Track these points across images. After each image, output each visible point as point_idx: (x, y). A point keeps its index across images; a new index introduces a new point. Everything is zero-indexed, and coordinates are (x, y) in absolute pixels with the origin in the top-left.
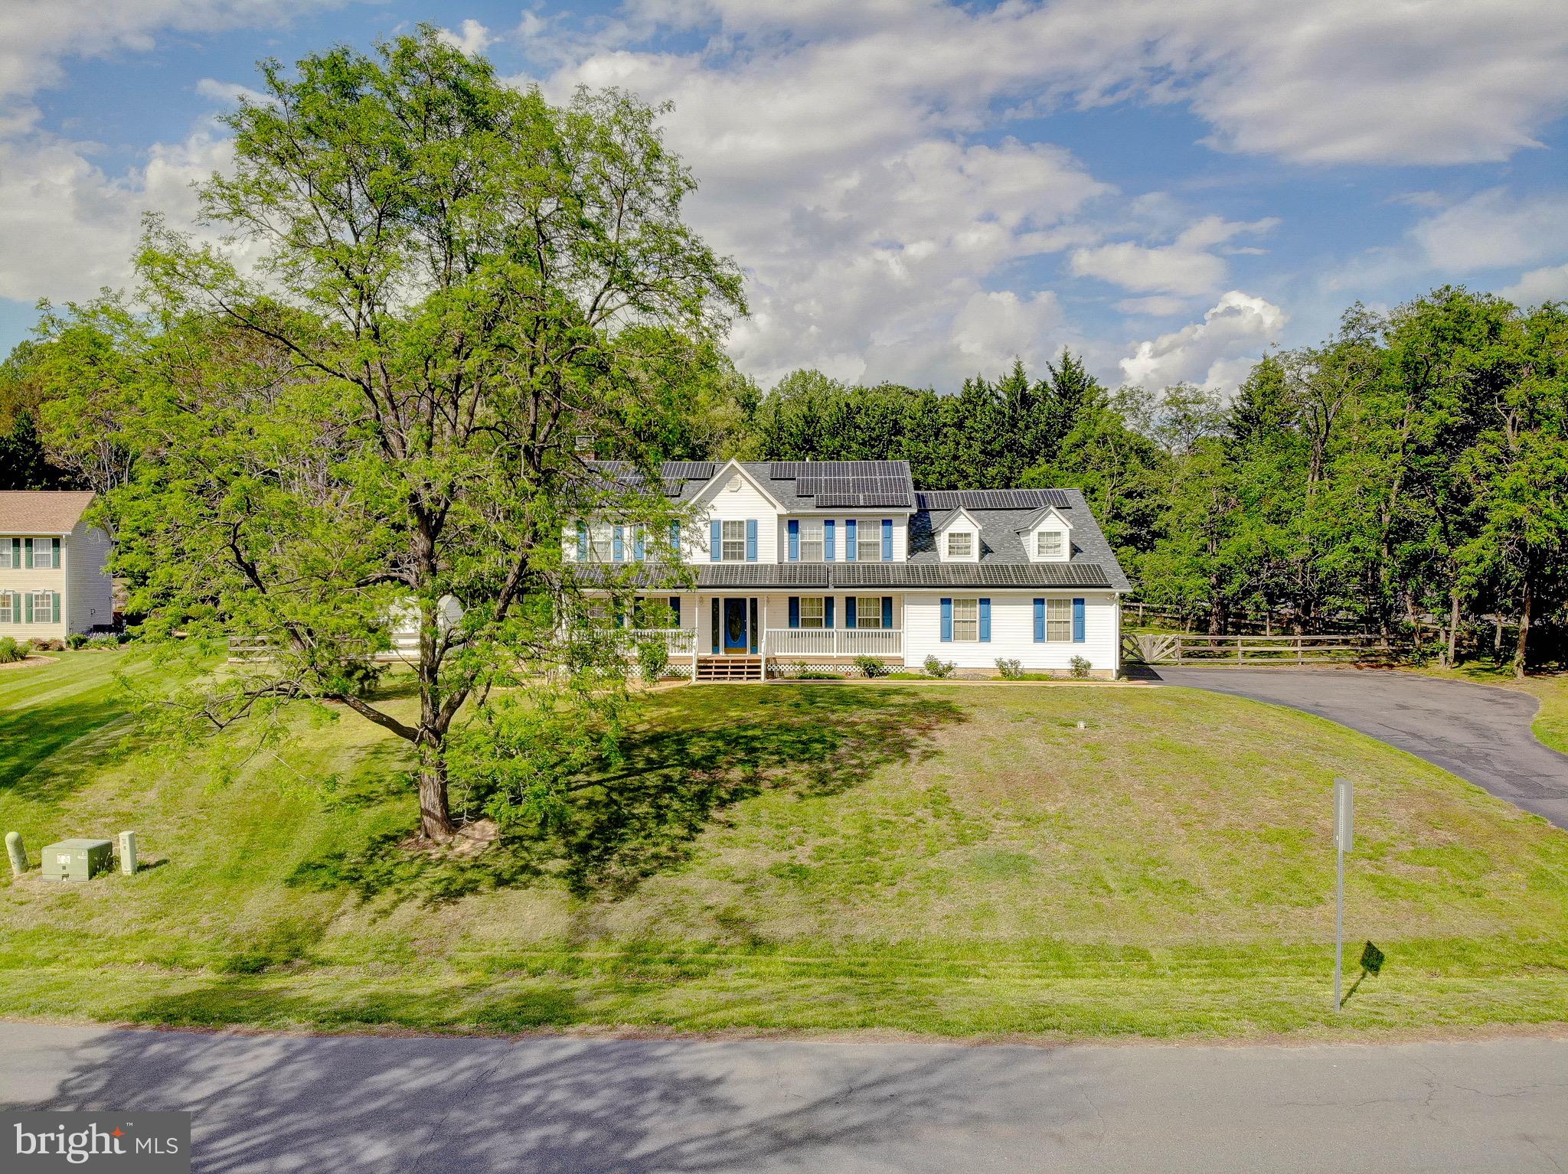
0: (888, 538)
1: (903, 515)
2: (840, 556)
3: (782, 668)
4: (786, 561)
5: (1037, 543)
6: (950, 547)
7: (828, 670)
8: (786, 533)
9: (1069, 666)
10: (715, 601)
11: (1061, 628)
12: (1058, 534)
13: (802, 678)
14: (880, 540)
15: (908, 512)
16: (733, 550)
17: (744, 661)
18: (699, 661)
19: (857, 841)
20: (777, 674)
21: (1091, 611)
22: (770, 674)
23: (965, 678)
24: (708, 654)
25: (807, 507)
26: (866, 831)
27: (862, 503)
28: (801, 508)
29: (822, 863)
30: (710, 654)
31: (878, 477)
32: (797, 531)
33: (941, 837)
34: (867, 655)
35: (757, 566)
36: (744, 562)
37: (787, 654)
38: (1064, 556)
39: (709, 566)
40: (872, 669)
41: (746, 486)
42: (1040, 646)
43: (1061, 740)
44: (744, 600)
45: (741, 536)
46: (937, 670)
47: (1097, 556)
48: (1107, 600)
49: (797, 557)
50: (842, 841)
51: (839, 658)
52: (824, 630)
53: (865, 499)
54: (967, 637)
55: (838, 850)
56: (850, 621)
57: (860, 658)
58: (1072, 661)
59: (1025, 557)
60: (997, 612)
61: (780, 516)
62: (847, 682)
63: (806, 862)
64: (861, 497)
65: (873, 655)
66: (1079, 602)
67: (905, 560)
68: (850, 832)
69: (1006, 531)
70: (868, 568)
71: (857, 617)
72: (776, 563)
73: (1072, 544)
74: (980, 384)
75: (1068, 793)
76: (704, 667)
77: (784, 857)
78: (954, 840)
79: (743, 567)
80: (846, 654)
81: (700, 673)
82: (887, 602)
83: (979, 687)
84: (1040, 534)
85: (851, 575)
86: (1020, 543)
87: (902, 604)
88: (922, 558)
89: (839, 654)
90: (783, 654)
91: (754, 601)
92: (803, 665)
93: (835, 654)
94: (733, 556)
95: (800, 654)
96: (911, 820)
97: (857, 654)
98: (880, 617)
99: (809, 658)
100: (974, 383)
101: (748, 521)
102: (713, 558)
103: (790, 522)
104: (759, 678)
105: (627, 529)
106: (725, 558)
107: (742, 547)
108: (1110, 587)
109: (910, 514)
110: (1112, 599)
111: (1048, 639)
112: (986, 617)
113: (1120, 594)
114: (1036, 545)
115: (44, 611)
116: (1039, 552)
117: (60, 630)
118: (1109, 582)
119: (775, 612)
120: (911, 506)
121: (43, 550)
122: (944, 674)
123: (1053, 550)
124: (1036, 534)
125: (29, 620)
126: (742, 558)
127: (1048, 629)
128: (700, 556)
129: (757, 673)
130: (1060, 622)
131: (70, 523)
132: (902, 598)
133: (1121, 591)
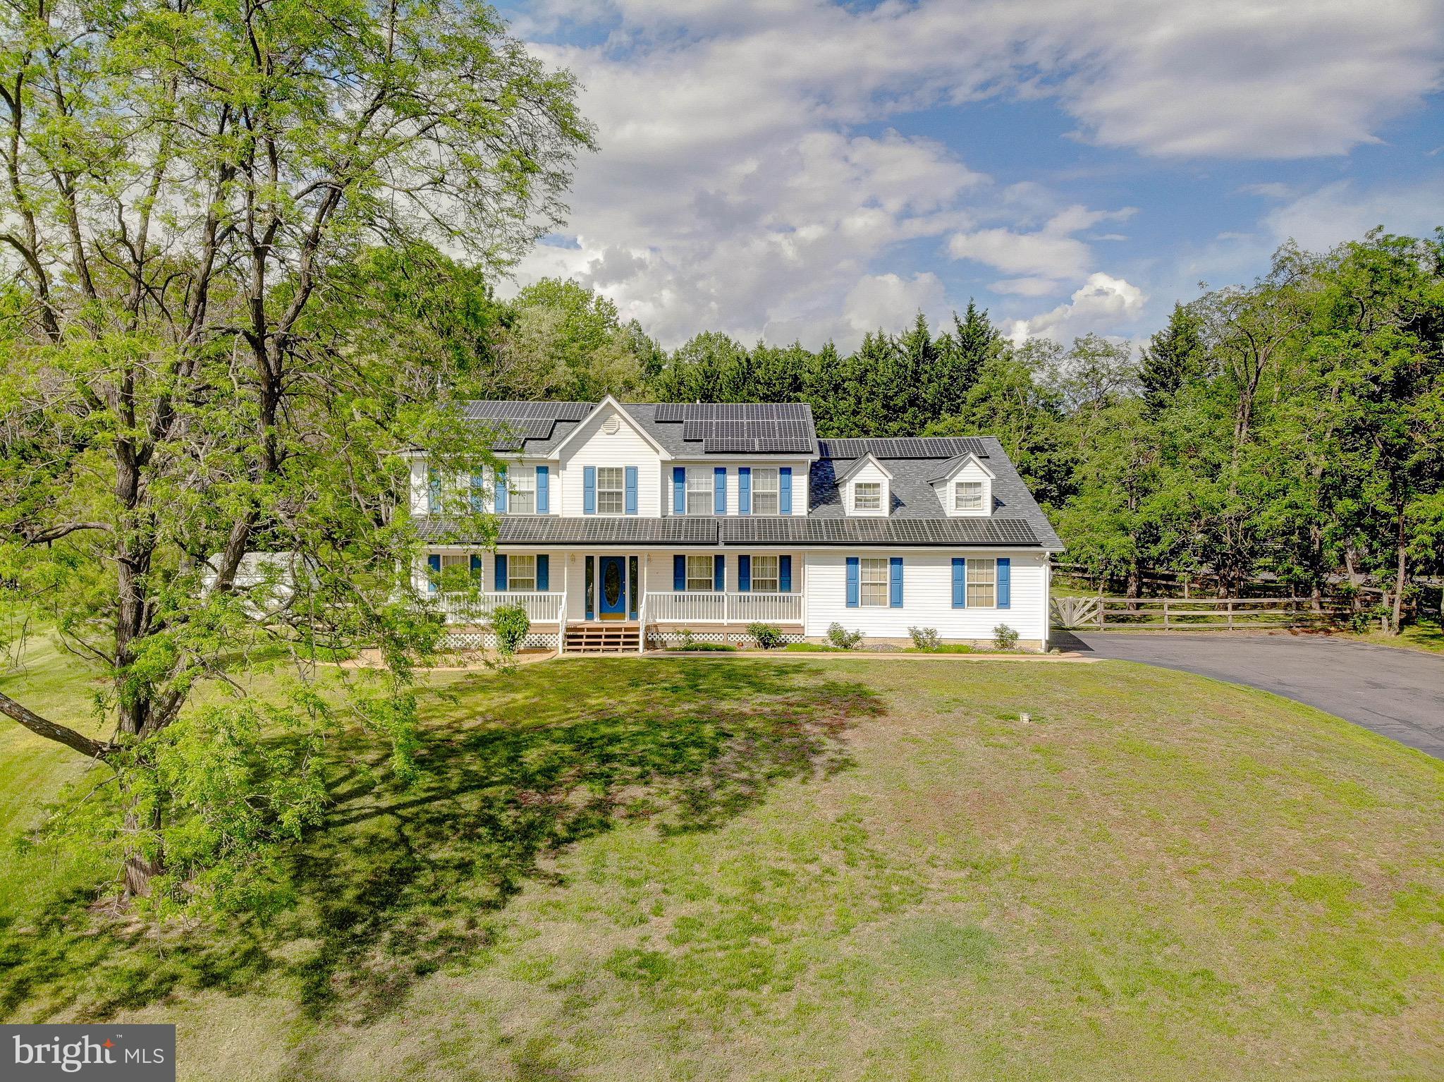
0: (786, 489)
1: (803, 462)
2: (733, 509)
3: (665, 637)
4: (671, 514)
5: (954, 495)
6: (857, 499)
7: (716, 640)
8: (671, 483)
9: (993, 636)
10: (589, 560)
11: (982, 591)
12: (978, 485)
13: (687, 649)
14: (778, 491)
15: (810, 459)
16: (611, 500)
17: (620, 629)
18: (568, 629)
19: (738, 908)
20: (658, 645)
21: (1018, 574)
22: (650, 644)
23: (875, 649)
24: (580, 620)
25: (695, 453)
26: (753, 891)
27: (757, 449)
28: (688, 454)
29: (686, 949)
30: (583, 620)
31: (776, 421)
32: (683, 481)
33: (858, 897)
34: (763, 621)
35: (637, 520)
36: (623, 515)
37: (670, 621)
38: (984, 510)
39: (581, 519)
40: (767, 639)
41: (624, 428)
42: (958, 612)
43: (1003, 740)
44: (623, 558)
45: (619, 484)
46: (843, 641)
47: (1021, 510)
48: (1035, 561)
49: (683, 509)
50: (718, 908)
51: (730, 625)
52: (713, 593)
53: (760, 445)
54: (875, 601)
55: (711, 924)
56: (744, 583)
57: (754, 625)
58: (997, 630)
59: (940, 509)
60: (909, 572)
61: (663, 462)
62: (739, 654)
63: (661, 947)
64: (757, 442)
65: (769, 621)
66: (1004, 562)
67: (805, 513)
68: (731, 892)
69: (918, 482)
70: (763, 522)
71: (752, 579)
72: (659, 516)
73: (993, 497)
74: (881, 337)
75: (1025, 824)
76: (573, 637)
77: (629, 939)
78: (876, 904)
79: (621, 520)
80: (738, 621)
81: (569, 644)
82: (786, 561)
83: (891, 662)
84: (959, 485)
85: (746, 533)
86: (934, 495)
87: (802, 563)
88: (824, 512)
89: (731, 621)
90: (665, 621)
91: (634, 559)
92: (688, 634)
93: (725, 621)
94: (610, 508)
95: (686, 621)
96: (814, 869)
97: (750, 621)
98: (778, 579)
99: (695, 625)
100: (875, 336)
101: (627, 468)
102: (586, 511)
103: (675, 470)
104: (636, 650)
105: (488, 477)
106: (601, 510)
107: (619, 497)
108: (1040, 545)
109: (812, 461)
110: (1041, 559)
111: (969, 605)
112: (898, 579)
113: (1051, 553)
114: (953, 498)
116: (957, 505)
118: (1038, 540)
119: (657, 573)
120: (813, 452)
122: (848, 644)
123: (973, 503)
124: (954, 485)
126: (618, 511)
127: (969, 593)
128: (571, 506)
129: (634, 643)
130: (981, 585)
132: (805, 558)
133: (1052, 549)
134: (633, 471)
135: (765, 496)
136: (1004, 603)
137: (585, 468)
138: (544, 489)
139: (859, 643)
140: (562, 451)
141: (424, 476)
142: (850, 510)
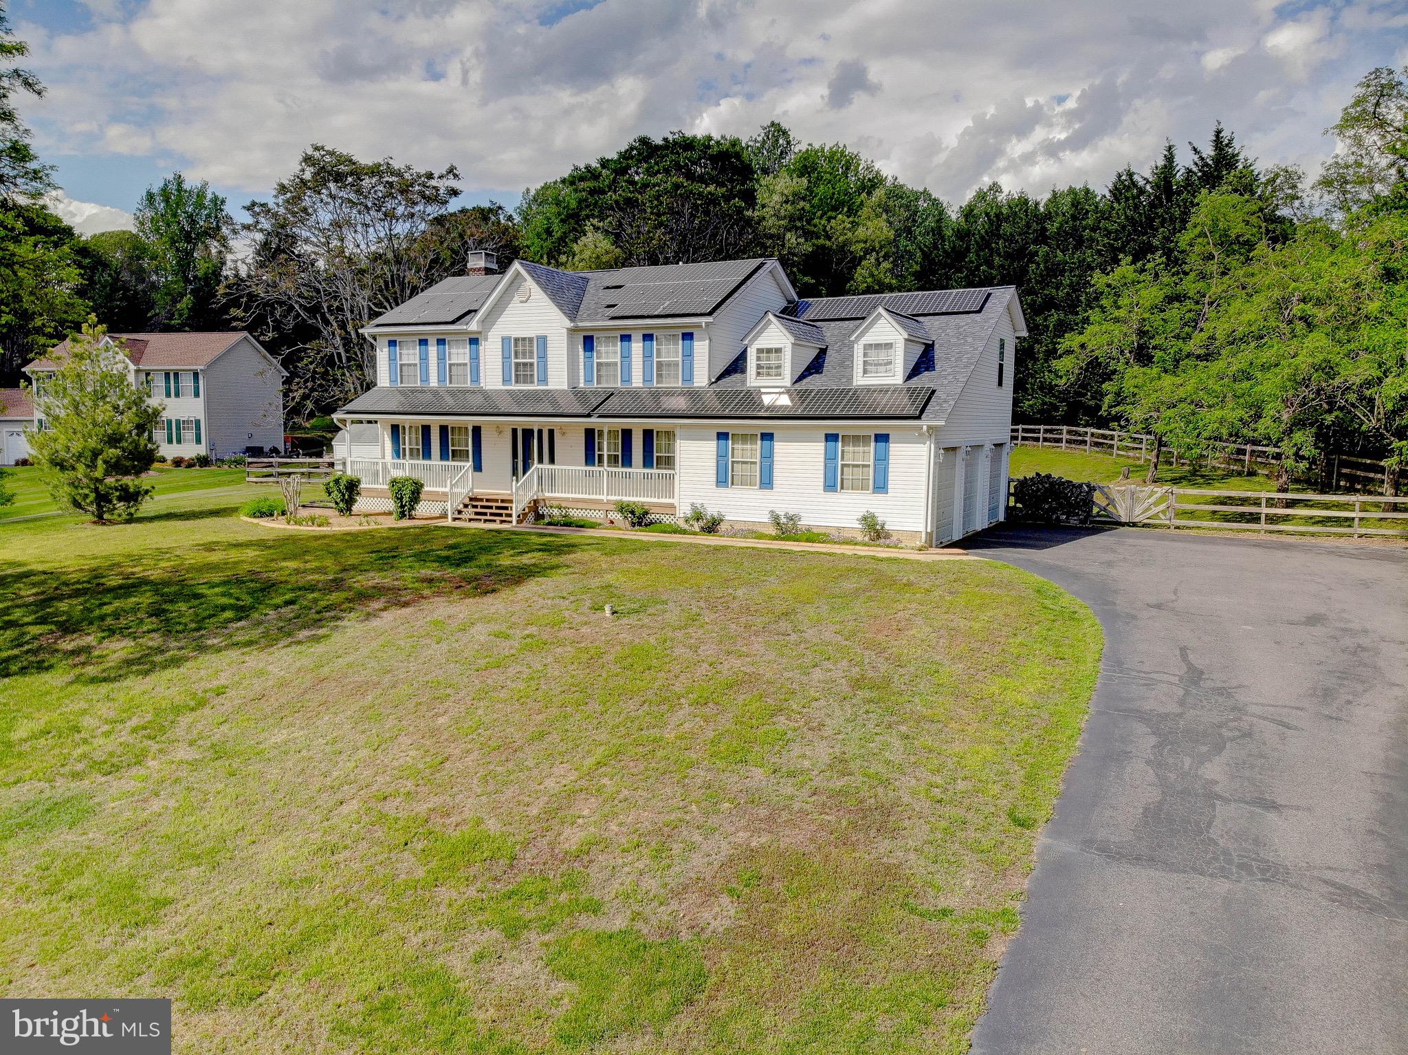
0: (688, 356)
2: (637, 380)
4: (579, 385)
5: (863, 359)
6: (759, 366)
8: (580, 352)
10: (514, 431)
11: (858, 473)
12: (889, 346)
14: (680, 359)
16: (523, 372)
21: (897, 451)
25: (601, 319)
27: (658, 312)
28: (595, 320)
31: (712, 281)
32: (592, 350)
35: (545, 391)
36: (535, 387)
38: (895, 377)
39: (499, 391)
40: (638, 518)
41: (535, 295)
42: (831, 496)
45: (531, 354)
46: (704, 523)
49: (592, 380)
51: (609, 502)
53: (665, 308)
54: (743, 482)
56: (648, 459)
59: (851, 379)
60: (779, 447)
61: (572, 331)
64: (666, 304)
65: (644, 500)
66: (883, 438)
67: (707, 384)
71: (655, 454)
72: (566, 387)
74: (1130, 177)
79: (532, 392)
80: (617, 498)
84: (868, 347)
87: (679, 439)
89: (610, 498)
90: (554, 495)
91: (551, 432)
92: (563, 508)
93: (604, 497)
94: (524, 380)
95: (571, 496)
98: (672, 455)
99: (576, 500)
101: (538, 338)
102: (505, 381)
103: (585, 338)
104: (511, 522)
105: (433, 350)
106: (517, 382)
107: (532, 370)
108: (919, 418)
109: (707, 324)
110: (921, 435)
111: (842, 488)
112: (768, 457)
113: (929, 428)
114: (861, 363)
115: (189, 435)
116: (865, 372)
117: (202, 450)
118: (922, 411)
119: (571, 446)
120: (710, 314)
121: (187, 382)
122: (712, 527)
123: (882, 368)
124: (861, 347)
125: (179, 442)
126: (532, 382)
127: (842, 474)
128: (492, 377)
129: (510, 515)
130: (858, 466)
131: (208, 358)
132: (677, 432)
133: (930, 423)
134: (543, 340)
135: (669, 364)
136: (881, 487)
137: (503, 339)
138: (475, 358)
139: (723, 527)
140: (483, 321)
141: (386, 350)
142: (752, 379)
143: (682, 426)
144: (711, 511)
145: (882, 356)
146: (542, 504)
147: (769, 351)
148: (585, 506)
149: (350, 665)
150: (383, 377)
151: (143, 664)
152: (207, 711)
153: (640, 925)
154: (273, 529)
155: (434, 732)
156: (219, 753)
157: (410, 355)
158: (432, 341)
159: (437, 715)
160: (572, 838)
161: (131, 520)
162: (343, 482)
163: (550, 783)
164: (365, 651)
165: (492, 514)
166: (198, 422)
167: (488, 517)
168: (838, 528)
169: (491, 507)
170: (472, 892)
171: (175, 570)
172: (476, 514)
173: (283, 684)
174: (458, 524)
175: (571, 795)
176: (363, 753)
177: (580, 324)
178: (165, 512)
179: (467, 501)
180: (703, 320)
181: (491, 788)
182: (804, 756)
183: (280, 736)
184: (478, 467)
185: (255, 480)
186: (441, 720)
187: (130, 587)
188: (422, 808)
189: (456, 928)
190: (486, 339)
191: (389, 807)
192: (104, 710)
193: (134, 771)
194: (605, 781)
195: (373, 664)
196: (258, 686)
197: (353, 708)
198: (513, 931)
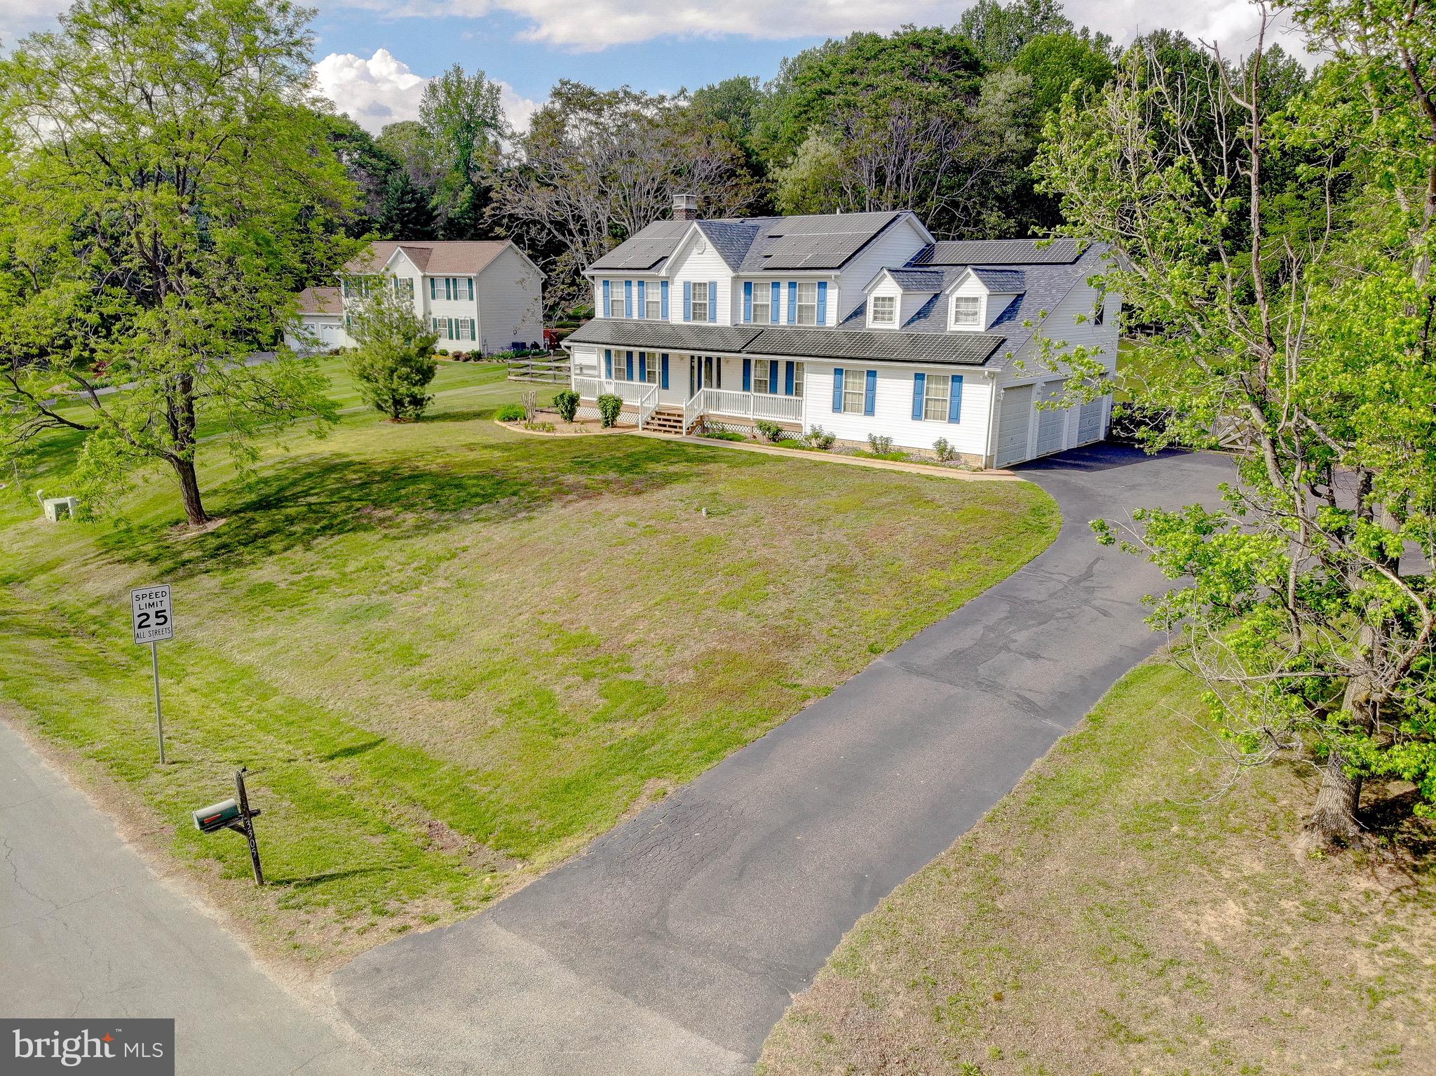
0: (823, 301)
2: (783, 321)
4: (740, 323)
5: (955, 310)
6: (875, 312)
7: (745, 431)
8: (741, 295)
10: (692, 357)
11: (938, 406)
12: (975, 300)
13: (715, 437)
14: (816, 303)
16: (699, 310)
21: (969, 391)
25: (757, 269)
27: (800, 264)
32: (751, 294)
36: (706, 324)
38: (980, 326)
39: (680, 327)
40: (771, 435)
41: (707, 250)
42: (917, 423)
44: (712, 359)
45: (705, 297)
48: (984, 381)
49: (750, 319)
51: (754, 421)
52: (768, 395)
53: (807, 260)
54: (853, 409)
56: (789, 385)
58: (938, 444)
59: (943, 324)
60: (882, 384)
61: (735, 279)
64: (808, 257)
66: (957, 379)
67: (834, 325)
71: (794, 381)
72: (731, 325)
79: (705, 327)
80: (760, 418)
84: (960, 299)
89: (755, 417)
90: (714, 412)
91: (719, 359)
93: (751, 417)
94: (699, 317)
95: (727, 414)
99: (732, 418)
101: (710, 283)
102: (686, 318)
103: (746, 283)
104: (681, 433)
105: (635, 289)
106: (694, 318)
107: (705, 308)
108: (982, 364)
109: (836, 277)
110: (984, 377)
111: (926, 417)
112: (871, 389)
113: (990, 373)
114: (954, 312)
115: (466, 331)
116: (957, 320)
117: (475, 346)
118: (987, 359)
119: (732, 372)
120: (839, 267)
121: (463, 287)
122: (827, 444)
123: (970, 318)
124: (954, 300)
125: (458, 338)
126: (705, 319)
127: (927, 406)
128: (676, 316)
129: (681, 428)
130: (938, 400)
131: (480, 266)
132: (805, 366)
133: (992, 370)
134: (713, 285)
135: (807, 307)
136: (955, 418)
137: (685, 283)
138: (665, 297)
139: (836, 444)
140: (670, 269)
141: (601, 288)
142: (870, 323)
143: (808, 362)
144: (826, 432)
145: (970, 308)
146: (706, 419)
147: (884, 299)
148: (738, 422)
149: (540, 538)
150: (599, 313)
151: (421, 528)
152: (456, 561)
153: (648, 680)
154: (515, 432)
155: (577, 580)
156: (460, 584)
157: (619, 292)
158: (634, 283)
159: (581, 571)
160: (631, 638)
161: (418, 419)
162: (566, 397)
163: (628, 611)
164: (550, 530)
165: (670, 426)
166: (472, 322)
167: (667, 429)
168: (919, 450)
169: (670, 420)
170: (574, 660)
171: (446, 465)
172: (660, 425)
173: (501, 547)
174: (646, 434)
175: (637, 618)
176: (536, 589)
177: (741, 274)
178: (442, 413)
179: (654, 415)
180: (833, 273)
181: (598, 612)
182: (770, 608)
183: (495, 577)
184: (665, 386)
185: (514, 378)
186: (582, 574)
187: (415, 478)
188: (560, 620)
189: (561, 675)
190: (673, 283)
191: (544, 618)
192: (399, 557)
193: (414, 592)
194: (657, 613)
195: (554, 538)
196: (486, 547)
197: (537, 564)
198: (587, 678)
